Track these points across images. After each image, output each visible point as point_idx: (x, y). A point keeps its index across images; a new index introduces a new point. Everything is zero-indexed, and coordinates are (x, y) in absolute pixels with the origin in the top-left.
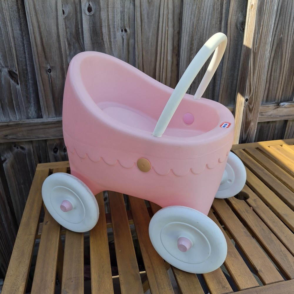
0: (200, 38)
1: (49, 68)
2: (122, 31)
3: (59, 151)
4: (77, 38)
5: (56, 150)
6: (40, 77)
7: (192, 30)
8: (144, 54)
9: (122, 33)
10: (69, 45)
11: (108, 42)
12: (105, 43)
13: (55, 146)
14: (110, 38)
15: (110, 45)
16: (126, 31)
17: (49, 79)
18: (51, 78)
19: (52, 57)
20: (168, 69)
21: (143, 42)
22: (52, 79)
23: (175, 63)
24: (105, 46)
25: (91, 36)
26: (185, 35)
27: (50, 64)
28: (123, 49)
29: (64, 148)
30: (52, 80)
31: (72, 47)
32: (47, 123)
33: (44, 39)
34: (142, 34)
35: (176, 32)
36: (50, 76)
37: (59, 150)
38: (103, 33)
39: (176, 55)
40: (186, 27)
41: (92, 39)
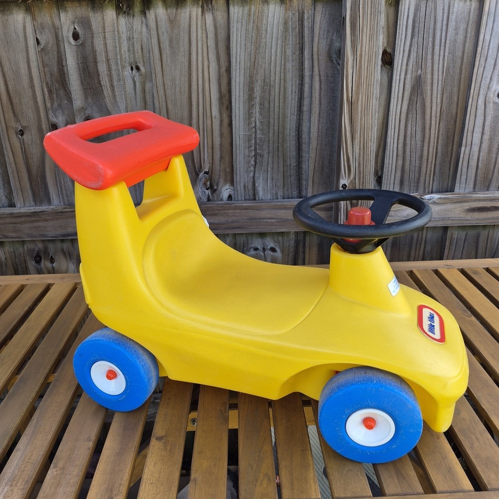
0: (264, 80)
1: (20, 128)
2: (132, 69)
3: (42, 260)
4: (62, 83)
5: (38, 258)
6: (8, 142)
7: (249, 65)
8: (170, 106)
9: (132, 73)
10: (50, 92)
11: (108, 87)
12: (103, 88)
13: (36, 252)
14: (111, 80)
15: (112, 92)
16: (138, 68)
17: (22, 146)
18: (24, 145)
19: (24, 112)
20: (214, 131)
21: (166, 87)
22: (26, 145)
23: (226, 121)
24: (105, 93)
25: (81, 77)
26: (238, 75)
27: (21, 122)
28: (136, 99)
29: (50, 256)
30: (26, 148)
31: (55, 96)
32: (17, 215)
33: (9, 84)
34: (164, 73)
35: (223, 69)
36: (22, 141)
37: (44, 260)
38: (100, 72)
39: (227, 108)
40: (238, 61)
41: (82, 83)
